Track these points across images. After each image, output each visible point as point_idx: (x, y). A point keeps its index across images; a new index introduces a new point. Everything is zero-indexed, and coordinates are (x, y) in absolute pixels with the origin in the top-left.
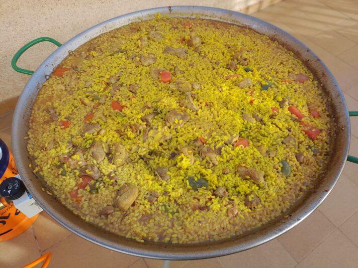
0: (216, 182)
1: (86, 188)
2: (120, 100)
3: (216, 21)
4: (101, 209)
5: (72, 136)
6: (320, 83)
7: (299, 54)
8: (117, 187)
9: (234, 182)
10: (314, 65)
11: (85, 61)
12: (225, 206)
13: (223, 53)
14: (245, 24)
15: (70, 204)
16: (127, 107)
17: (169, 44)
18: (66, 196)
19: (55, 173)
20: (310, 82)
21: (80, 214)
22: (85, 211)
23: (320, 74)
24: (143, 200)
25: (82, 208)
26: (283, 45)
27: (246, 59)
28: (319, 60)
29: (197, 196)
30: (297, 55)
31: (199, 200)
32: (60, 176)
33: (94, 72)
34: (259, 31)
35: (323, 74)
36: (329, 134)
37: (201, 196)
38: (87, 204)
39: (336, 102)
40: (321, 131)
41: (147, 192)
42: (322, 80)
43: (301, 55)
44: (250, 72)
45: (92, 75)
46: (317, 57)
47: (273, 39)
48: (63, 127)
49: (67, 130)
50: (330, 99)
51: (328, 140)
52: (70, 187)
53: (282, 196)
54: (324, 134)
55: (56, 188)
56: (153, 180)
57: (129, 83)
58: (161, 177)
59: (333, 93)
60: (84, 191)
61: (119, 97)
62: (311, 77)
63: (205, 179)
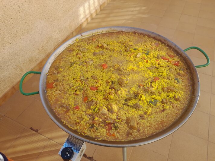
1: (112, 129)
2: (93, 85)
4: (126, 133)
5: (85, 112)
6: (165, 44)
8: (124, 121)
9: (166, 95)
10: (158, 38)
11: (59, 75)
12: (170, 105)
13: (120, 46)
15: (111, 139)
16: (99, 86)
19: (93, 131)
20: (161, 45)
21: (120, 140)
22: (121, 138)
25: (118, 137)
26: (140, 34)
27: (131, 45)
29: (158, 107)
30: (149, 36)
32: (96, 131)
34: (127, 32)
35: (164, 40)
36: (182, 62)
38: (119, 135)
39: (176, 49)
40: (179, 62)
41: (138, 117)
42: (165, 42)
44: (137, 50)
45: (68, 80)
46: (158, 34)
47: (135, 33)
48: (77, 110)
49: (80, 110)
51: (183, 64)
52: (105, 132)
53: (185, 91)
56: (136, 110)
57: (90, 76)
58: (139, 107)
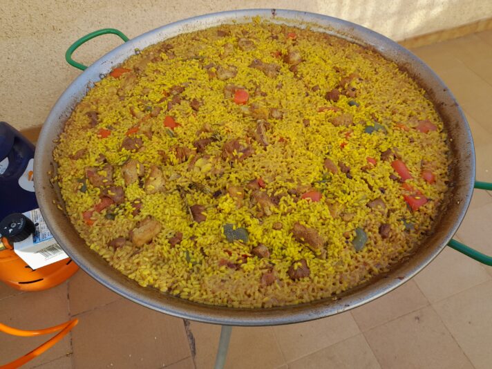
0: (259, 237)
1: (102, 212)
2: (176, 116)
3: (331, 36)
4: (112, 239)
5: (108, 149)
6: (450, 136)
7: (432, 93)
8: (137, 218)
9: (283, 241)
10: (448, 110)
11: (150, 64)
12: (261, 269)
13: (327, 77)
14: (369, 43)
15: (79, 225)
16: (181, 125)
17: (259, 57)
18: (78, 215)
19: (74, 187)
20: (436, 133)
21: (87, 240)
22: (94, 237)
23: (453, 124)
24: (163, 239)
25: (91, 233)
26: (415, 78)
27: (354, 90)
28: (456, 105)
29: (230, 250)
30: (430, 94)
31: (230, 254)
32: (79, 191)
33: (157, 78)
34: (386, 55)
35: (457, 125)
36: (439, 208)
37: (235, 250)
38: (97, 229)
39: (463, 165)
40: (429, 200)
41: (171, 231)
42: (454, 132)
43: (434, 96)
44: (354, 107)
45: (153, 81)
46: (454, 100)
47: (402, 69)
48: (100, 136)
49: (104, 140)
50: (456, 161)
51: (433, 216)
52: (85, 205)
53: (341, 273)
54: (430, 205)
55: (70, 204)
56: (183, 217)
57: (193, 97)
58: (194, 216)
59: (462, 153)
60: (99, 215)
61: (177, 112)
62: (441, 126)
63: (247, 230)
